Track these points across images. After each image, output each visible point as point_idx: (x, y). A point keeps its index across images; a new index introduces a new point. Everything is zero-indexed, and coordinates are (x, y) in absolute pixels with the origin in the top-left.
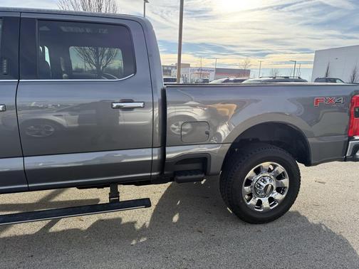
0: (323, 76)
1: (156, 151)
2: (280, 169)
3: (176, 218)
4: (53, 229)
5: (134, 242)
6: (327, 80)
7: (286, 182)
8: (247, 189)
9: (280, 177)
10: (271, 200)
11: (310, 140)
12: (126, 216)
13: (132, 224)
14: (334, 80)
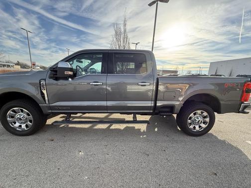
0: (214, 74)
1: (153, 102)
2: (205, 114)
3: (156, 130)
4: (111, 128)
5: (141, 137)
6: (217, 76)
7: (208, 120)
8: (189, 121)
9: (205, 117)
10: (200, 127)
11: (221, 102)
12: (137, 126)
13: (139, 130)
14: (221, 76)
